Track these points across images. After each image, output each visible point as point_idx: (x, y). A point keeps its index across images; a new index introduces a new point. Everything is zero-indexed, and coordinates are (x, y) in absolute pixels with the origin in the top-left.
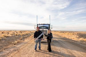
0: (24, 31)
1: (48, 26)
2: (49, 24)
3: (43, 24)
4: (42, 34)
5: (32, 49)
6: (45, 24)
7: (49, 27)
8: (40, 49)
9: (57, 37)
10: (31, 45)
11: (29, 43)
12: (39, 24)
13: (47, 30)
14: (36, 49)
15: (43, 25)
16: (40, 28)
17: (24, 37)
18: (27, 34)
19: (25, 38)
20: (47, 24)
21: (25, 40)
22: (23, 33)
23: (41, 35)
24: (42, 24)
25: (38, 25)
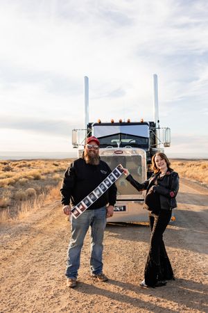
0: (26, 163)
1: (145, 132)
2: (152, 125)
3: (121, 124)
4: (109, 181)
5: (51, 274)
6: (129, 123)
7: (154, 138)
8: (98, 271)
9: (196, 192)
10: (52, 245)
11: (40, 232)
12: (100, 124)
13: (142, 153)
14: (72, 273)
15: (117, 130)
16: (102, 142)
17: (21, 192)
18: (37, 178)
19: (21, 199)
20: (142, 123)
21: (21, 215)
22: (18, 174)
23: (106, 184)
24: (113, 124)
25: (90, 126)
